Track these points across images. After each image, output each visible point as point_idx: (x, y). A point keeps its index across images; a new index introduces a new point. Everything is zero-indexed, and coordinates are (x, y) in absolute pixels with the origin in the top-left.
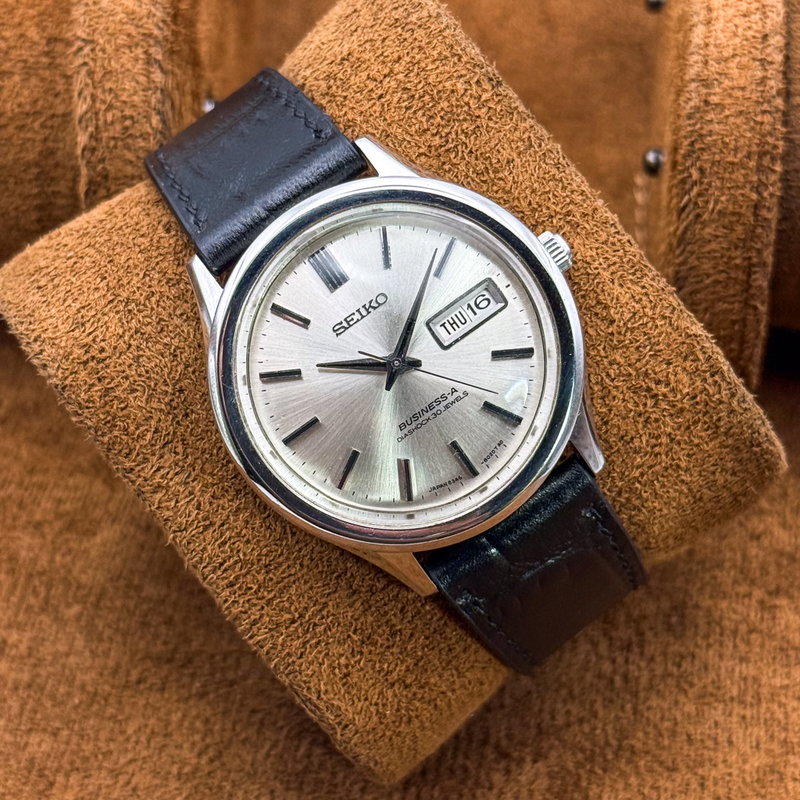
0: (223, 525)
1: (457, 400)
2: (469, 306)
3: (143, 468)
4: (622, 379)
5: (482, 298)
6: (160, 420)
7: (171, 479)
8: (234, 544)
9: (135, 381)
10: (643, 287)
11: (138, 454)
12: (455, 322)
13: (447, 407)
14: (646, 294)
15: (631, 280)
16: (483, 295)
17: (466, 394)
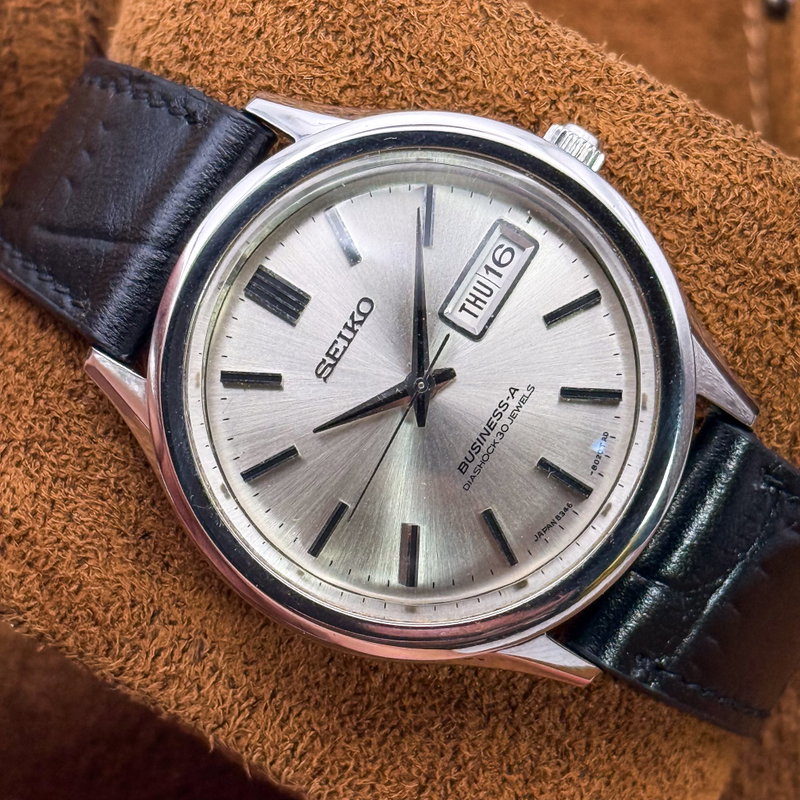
0: (273, 696)
1: (523, 401)
2: (488, 268)
3: (135, 661)
4: (737, 283)
5: (500, 251)
6: (133, 587)
7: (180, 661)
8: (299, 715)
9: (79, 547)
10: (716, 148)
11: (122, 645)
12: (477, 299)
13: (512, 417)
14: (724, 156)
15: (696, 145)
16: (501, 246)
17: (531, 389)
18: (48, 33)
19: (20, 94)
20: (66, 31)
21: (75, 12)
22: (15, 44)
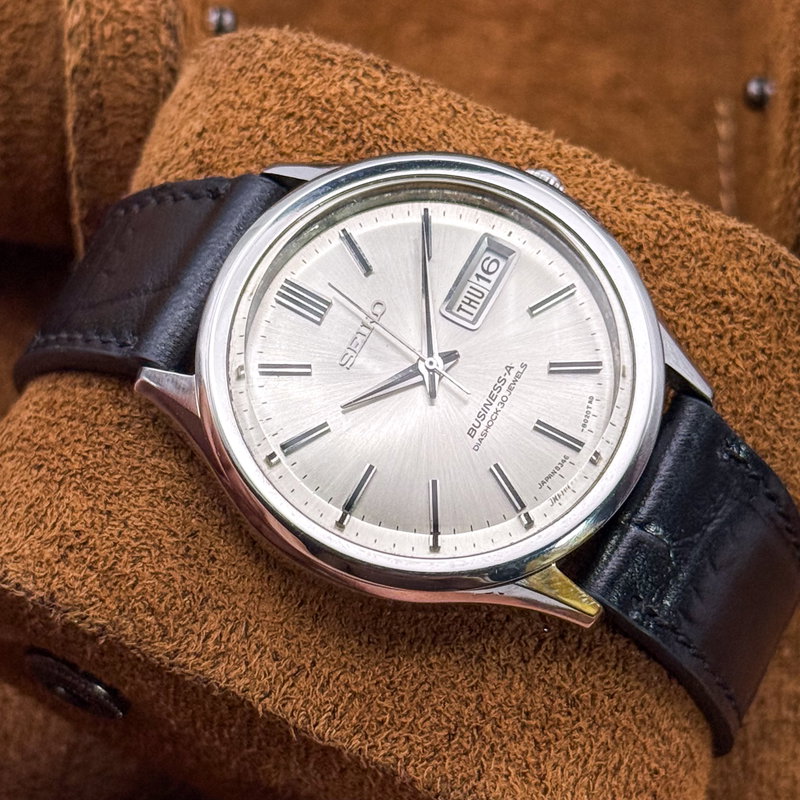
0: (314, 664)
1: (518, 376)
2: (478, 276)
3: (188, 644)
4: (682, 305)
5: (488, 262)
6: (184, 579)
7: (228, 640)
8: (338, 678)
9: (134, 548)
10: (654, 203)
11: (176, 630)
12: (471, 300)
13: (510, 389)
14: (661, 209)
15: (637, 201)
16: (488, 258)
17: (524, 366)
18: (132, 80)
19: (103, 131)
20: (148, 78)
21: (157, 63)
22: (103, 88)
